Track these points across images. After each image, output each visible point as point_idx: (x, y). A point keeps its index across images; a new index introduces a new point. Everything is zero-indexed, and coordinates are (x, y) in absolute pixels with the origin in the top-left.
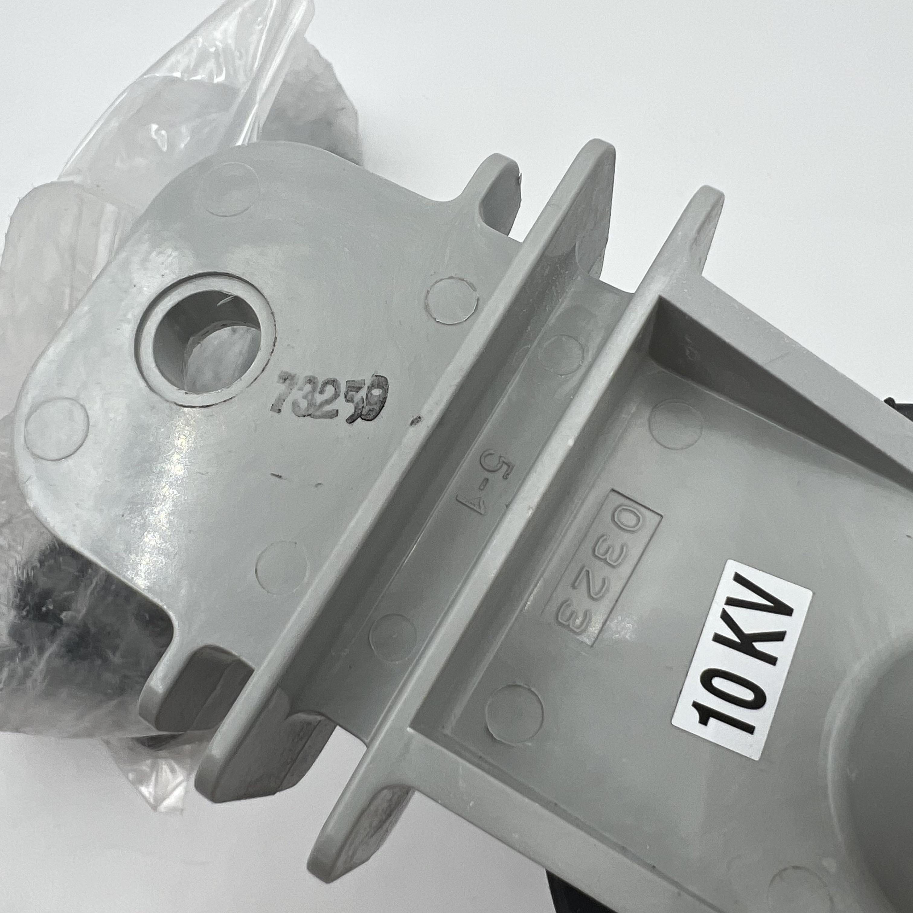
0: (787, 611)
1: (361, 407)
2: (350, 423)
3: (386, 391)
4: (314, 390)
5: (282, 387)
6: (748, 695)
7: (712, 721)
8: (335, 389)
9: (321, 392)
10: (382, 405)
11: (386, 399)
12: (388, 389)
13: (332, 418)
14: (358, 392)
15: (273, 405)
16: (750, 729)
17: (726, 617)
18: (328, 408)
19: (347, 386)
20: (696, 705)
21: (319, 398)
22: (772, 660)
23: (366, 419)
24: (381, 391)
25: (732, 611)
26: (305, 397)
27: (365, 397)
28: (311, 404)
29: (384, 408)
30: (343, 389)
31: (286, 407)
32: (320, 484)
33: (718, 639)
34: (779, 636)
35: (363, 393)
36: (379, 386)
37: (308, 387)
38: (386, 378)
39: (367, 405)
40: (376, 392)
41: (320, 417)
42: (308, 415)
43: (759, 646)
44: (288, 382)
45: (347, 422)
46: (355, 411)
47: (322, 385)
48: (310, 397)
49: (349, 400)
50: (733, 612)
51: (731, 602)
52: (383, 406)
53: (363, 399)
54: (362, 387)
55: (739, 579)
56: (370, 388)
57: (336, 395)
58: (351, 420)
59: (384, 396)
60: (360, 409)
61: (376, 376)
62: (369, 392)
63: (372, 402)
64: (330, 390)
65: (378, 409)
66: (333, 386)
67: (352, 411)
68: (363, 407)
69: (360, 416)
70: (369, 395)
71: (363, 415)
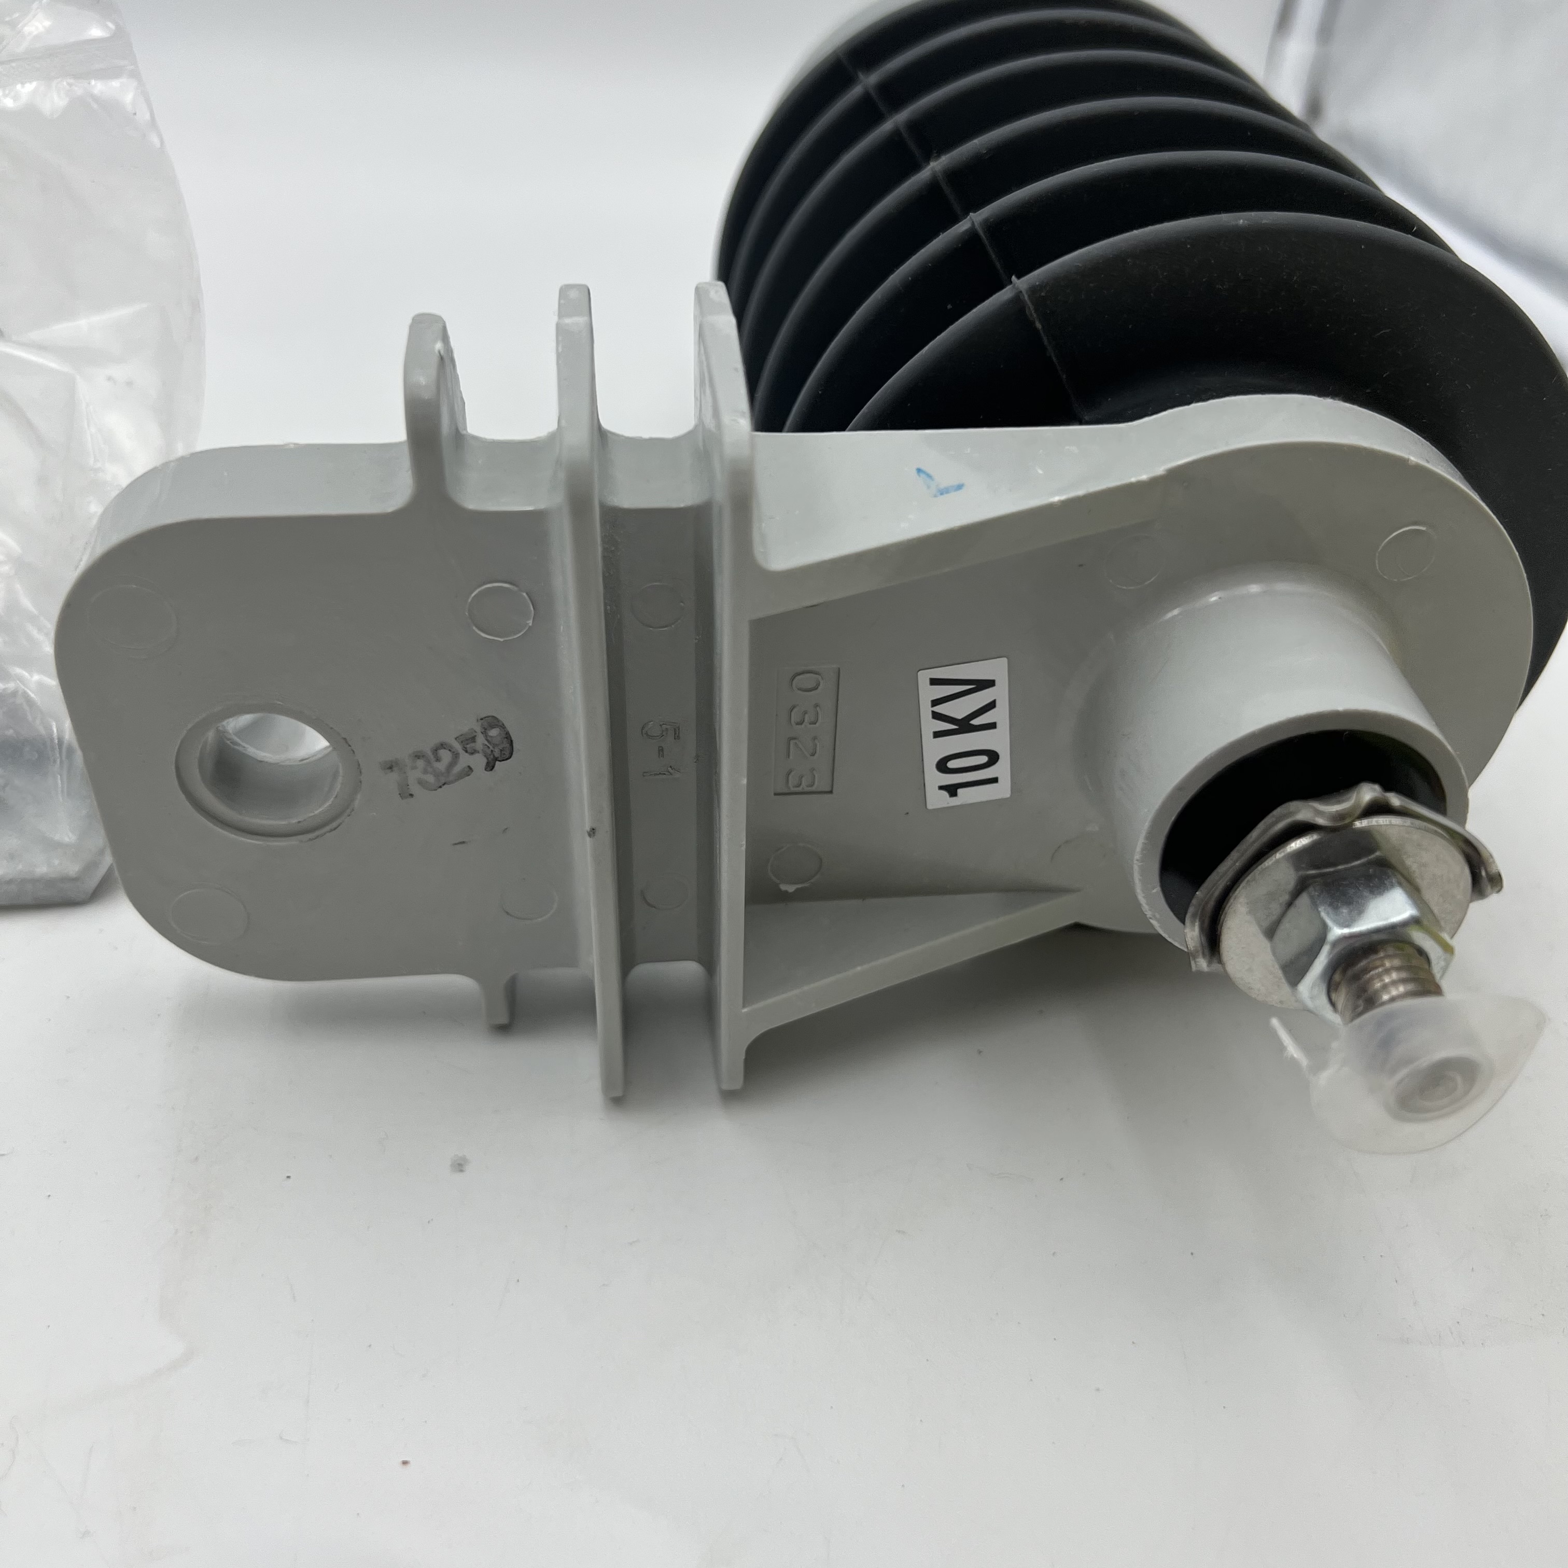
0: (990, 683)
1: (490, 753)
2: (491, 770)
3: (503, 727)
4: (428, 762)
5: (394, 776)
6: (984, 759)
7: (960, 791)
8: (450, 750)
9: (438, 760)
10: (510, 741)
11: (509, 733)
12: (503, 724)
13: (469, 775)
14: (475, 742)
15: (400, 794)
16: (995, 780)
17: (937, 716)
18: (457, 769)
19: (459, 742)
20: (941, 788)
21: (441, 766)
22: (992, 726)
23: (504, 759)
24: (498, 729)
25: (939, 709)
26: (425, 772)
27: (486, 743)
28: (437, 775)
29: (514, 742)
30: (458, 747)
31: (415, 788)
32: (506, 829)
33: (937, 735)
34: (992, 705)
35: (481, 740)
36: (492, 727)
37: (420, 763)
38: (493, 717)
39: (494, 747)
40: (494, 732)
41: (456, 780)
42: (444, 784)
43: (976, 722)
44: (395, 769)
45: (488, 771)
46: (487, 759)
47: (433, 754)
48: (430, 770)
49: (474, 752)
50: (941, 709)
51: (935, 703)
52: (512, 741)
53: (486, 745)
54: (475, 736)
55: (934, 682)
56: (485, 732)
57: (456, 756)
58: (490, 767)
59: (505, 732)
60: (490, 755)
61: (482, 719)
62: (486, 736)
63: (498, 743)
64: (446, 756)
65: (508, 745)
66: (445, 748)
67: (484, 761)
68: (492, 751)
69: (496, 759)
70: (488, 738)
71: (498, 758)
